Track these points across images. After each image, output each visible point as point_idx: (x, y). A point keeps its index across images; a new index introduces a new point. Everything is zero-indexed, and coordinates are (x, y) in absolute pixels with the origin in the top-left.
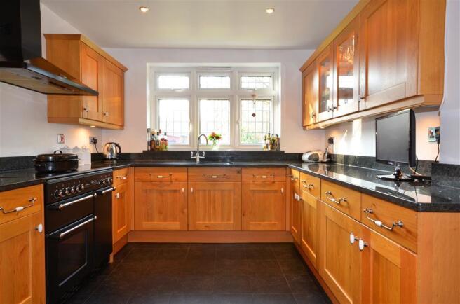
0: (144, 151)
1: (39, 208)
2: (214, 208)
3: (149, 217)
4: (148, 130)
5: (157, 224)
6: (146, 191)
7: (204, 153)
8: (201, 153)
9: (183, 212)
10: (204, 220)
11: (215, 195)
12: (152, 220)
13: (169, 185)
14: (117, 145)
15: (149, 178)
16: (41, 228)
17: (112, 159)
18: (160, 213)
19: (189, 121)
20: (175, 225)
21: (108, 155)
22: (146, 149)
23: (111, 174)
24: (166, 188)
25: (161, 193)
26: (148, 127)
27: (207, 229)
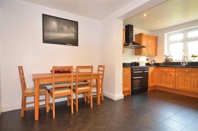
0: (163, 62)
1: (130, 72)
2: (187, 83)
3: (161, 82)
4: (165, 56)
5: (164, 85)
6: (161, 74)
7: (187, 63)
8: (185, 63)
9: (173, 82)
10: (182, 86)
11: (187, 78)
12: (162, 83)
13: (168, 73)
14: (154, 61)
15: (161, 70)
16: (130, 75)
17: (152, 65)
18: (165, 81)
19: (182, 51)
20: (170, 86)
21: (151, 64)
22: (164, 62)
23: (148, 68)
24: (167, 74)
25: (166, 75)
26: (165, 54)
27: (183, 90)
